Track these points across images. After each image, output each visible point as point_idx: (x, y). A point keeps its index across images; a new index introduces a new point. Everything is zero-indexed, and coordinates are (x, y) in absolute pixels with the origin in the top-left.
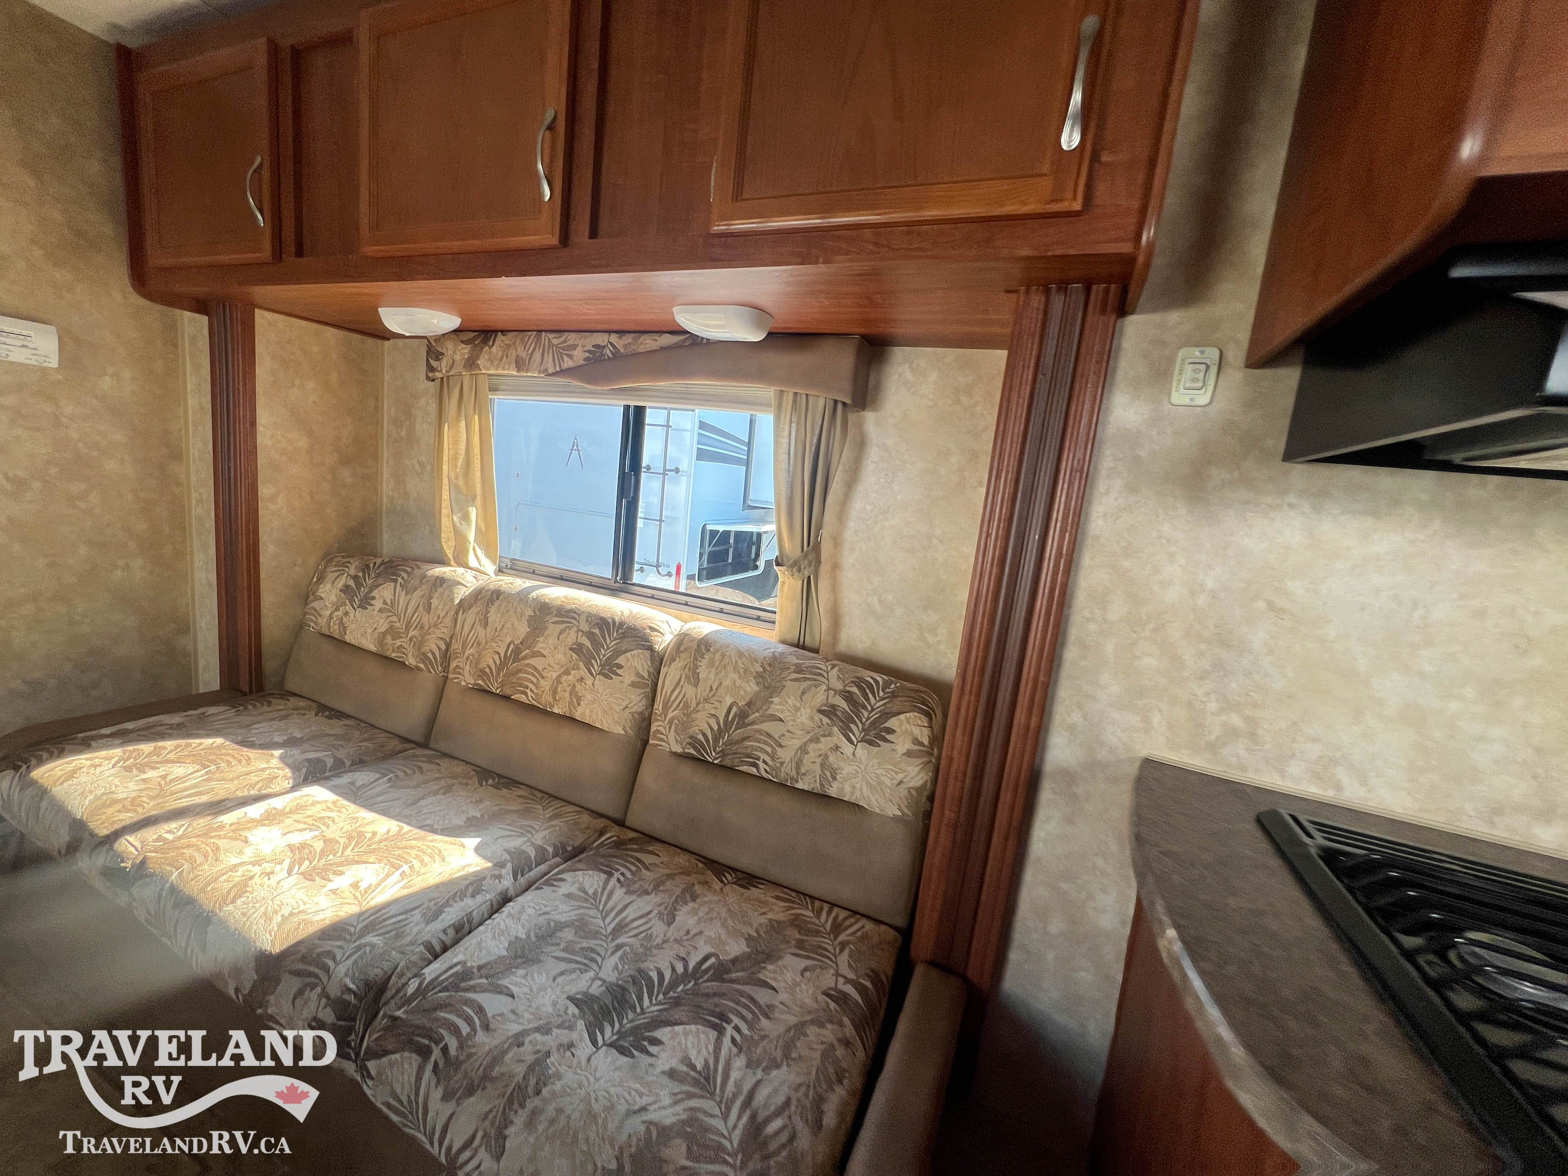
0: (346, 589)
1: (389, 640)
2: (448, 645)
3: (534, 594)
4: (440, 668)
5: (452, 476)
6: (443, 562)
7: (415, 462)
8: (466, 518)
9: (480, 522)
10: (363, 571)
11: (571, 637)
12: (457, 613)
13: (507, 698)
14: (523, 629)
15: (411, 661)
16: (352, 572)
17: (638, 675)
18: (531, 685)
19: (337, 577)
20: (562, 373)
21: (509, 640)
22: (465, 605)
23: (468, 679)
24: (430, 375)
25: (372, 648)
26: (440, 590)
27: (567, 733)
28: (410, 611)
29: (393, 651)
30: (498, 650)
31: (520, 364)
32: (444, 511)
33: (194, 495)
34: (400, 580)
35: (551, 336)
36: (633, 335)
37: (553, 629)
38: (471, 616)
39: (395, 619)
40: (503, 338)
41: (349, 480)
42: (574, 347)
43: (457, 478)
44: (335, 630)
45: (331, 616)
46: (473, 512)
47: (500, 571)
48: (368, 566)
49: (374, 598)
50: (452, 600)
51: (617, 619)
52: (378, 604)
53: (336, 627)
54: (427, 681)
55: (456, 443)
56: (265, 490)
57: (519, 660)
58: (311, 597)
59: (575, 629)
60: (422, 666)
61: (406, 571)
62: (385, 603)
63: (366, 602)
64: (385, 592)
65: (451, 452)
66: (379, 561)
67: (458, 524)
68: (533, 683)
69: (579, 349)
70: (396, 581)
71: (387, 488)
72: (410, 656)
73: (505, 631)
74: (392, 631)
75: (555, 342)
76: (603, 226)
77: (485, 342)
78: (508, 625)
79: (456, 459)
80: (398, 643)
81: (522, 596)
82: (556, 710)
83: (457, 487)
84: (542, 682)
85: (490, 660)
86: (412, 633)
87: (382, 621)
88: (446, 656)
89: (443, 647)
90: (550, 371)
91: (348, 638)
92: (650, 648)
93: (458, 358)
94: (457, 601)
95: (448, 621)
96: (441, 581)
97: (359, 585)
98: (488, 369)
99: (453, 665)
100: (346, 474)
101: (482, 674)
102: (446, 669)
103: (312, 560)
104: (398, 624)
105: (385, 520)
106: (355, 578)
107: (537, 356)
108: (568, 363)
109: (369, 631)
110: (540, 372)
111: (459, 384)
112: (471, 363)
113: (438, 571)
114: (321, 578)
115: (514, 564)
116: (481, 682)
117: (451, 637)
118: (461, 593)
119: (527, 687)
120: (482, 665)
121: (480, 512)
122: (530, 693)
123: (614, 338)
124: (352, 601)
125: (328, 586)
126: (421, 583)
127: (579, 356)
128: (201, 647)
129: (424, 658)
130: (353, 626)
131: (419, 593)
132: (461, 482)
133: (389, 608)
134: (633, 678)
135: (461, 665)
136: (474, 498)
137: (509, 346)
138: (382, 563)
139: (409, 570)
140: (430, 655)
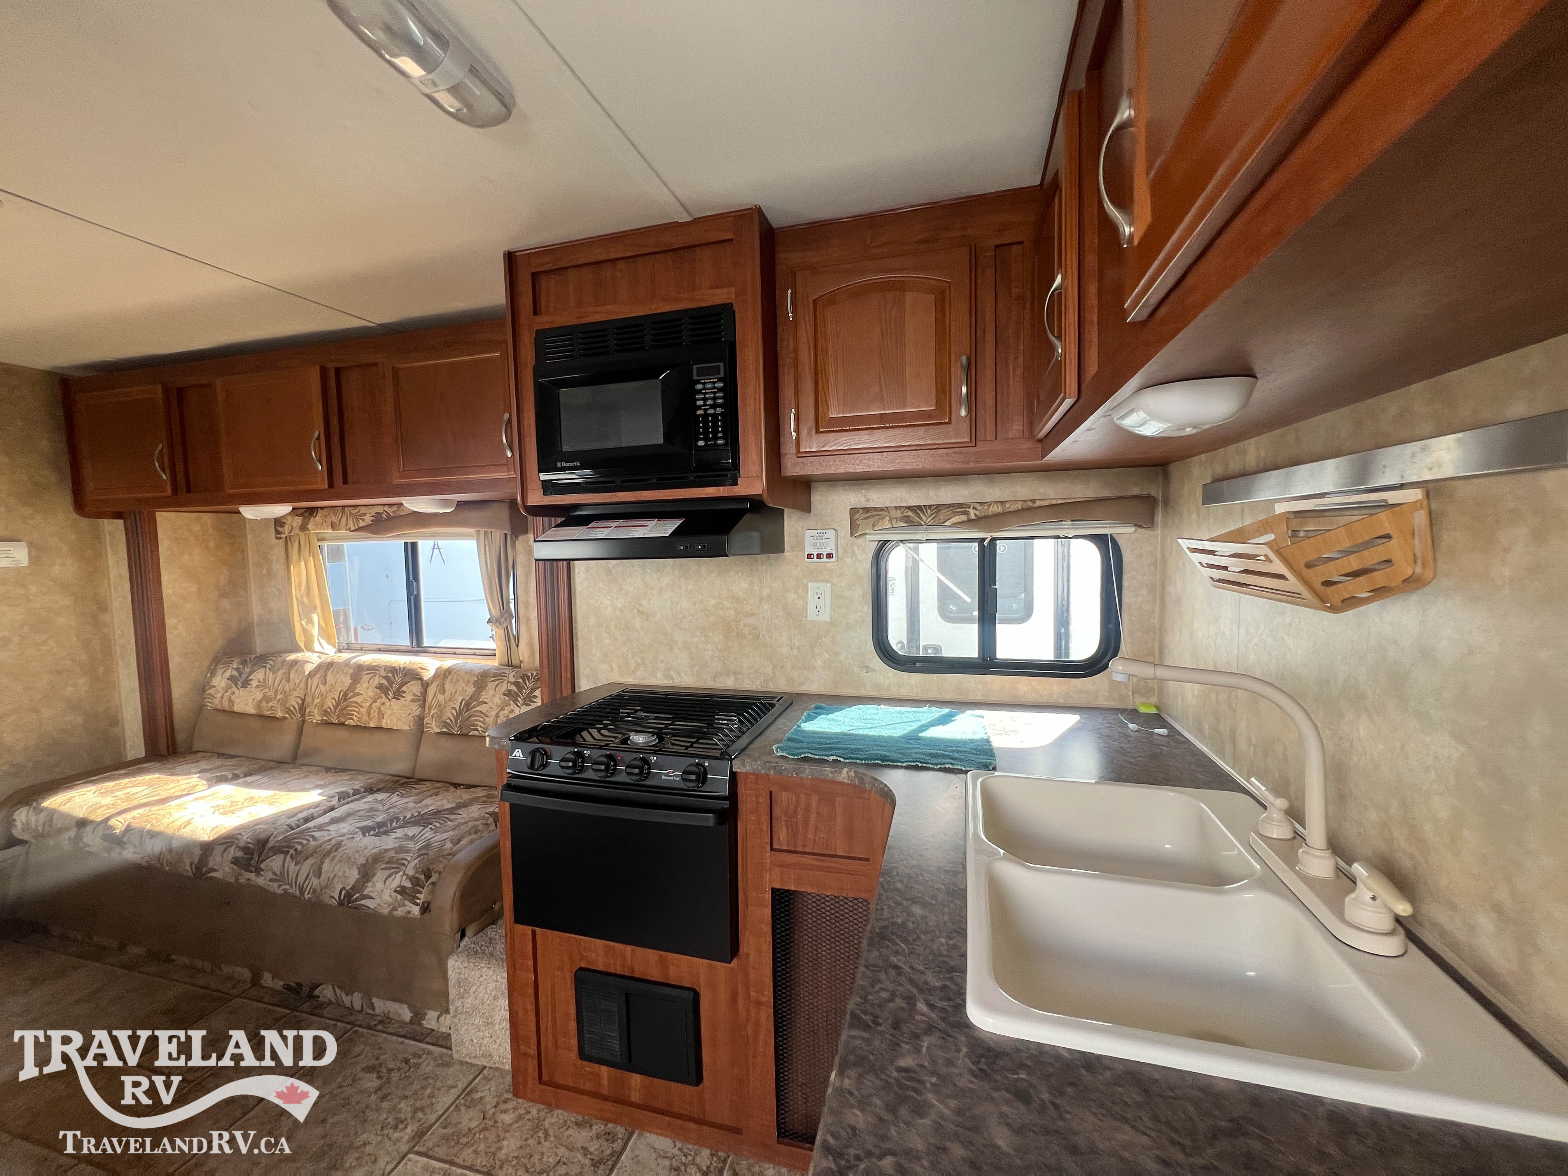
0: (232, 678)
1: (264, 704)
2: (303, 701)
3: (354, 661)
4: (299, 715)
5: (299, 596)
6: (298, 650)
7: (274, 589)
8: (310, 621)
9: (322, 623)
10: (242, 664)
11: (376, 681)
12: (307, 679)
13: (342, 724)
14: (348, 681)
15: (280, 714)
16: (235, 666)
17: (414, 695)
18: (355, 713)
19: (225, 671)
20: (359, 529)
21: (340, 689)
22: (312, 674)
23: (317, 718)
24: (278, 536)
25: (253, 712)
26: (295, 668)
27: (378, 737)
28: (276, 684)
29: (268, 711)
30: (334, 696)
31: (334, 526)
32: (296, 619)
33: (118, 632)
34: (268, 666)
35: (350, 509)
36: (396, 506)
37: (365, 678)
38: (316, 680)
39: (267, 690)
40: (322, 511)
41: (228, 607)
42: (365, 514)
43: (302, 598)
44: (226, 706)
45: (222, 697)
46: (315, 617)
47: (339, 651)
48: (246, 661)
49: (251, 680)
50: (304, 672)
51: (402, 666)
52: (254, 683)
53: (227, 703)
54: (292, 725)
55: (299, 575)
56: (169, 622)
57: (347, 700)
58: (207, 688)
59: (378, 676)
60: (287, 716)
61: (271, 660)
62: (259, 681)
63: (246, 684)
64: (259, 675)
65: (297, 582)
66: (253, 656)
67: (305, 626)
68: (356, 711)
69: (368, 515)
70: (265, 667)
71: (256, 608)
72: (279, 711)
73: (337, 684)
74: (267, 699)
75: (353, 512)
76: (350, 477)
77: (311, 514)
78: (339, 680)
79: (300, 585)
80: (270, 705)
81: (347, 663)
82: (372, 725)
83: (303, 603)
84: (361, 710)
85: (330, 704)
86: (279, 697)
87: (258, 693)
88: (302, 708)
89: (300, 702)
90: (352, 529)
91: (236, 708)
92: (421, 679)
93: (295, 525)
94: (307, 673)
95: (302, 685)
96: (295, 662)
97: (240, 674)
98: (315, 530)
99: (307, 711)
100: (226, 604)
101: (326, 713)
102: (303, 715)
103: (206, 664)
104: (269, 694)
105: (256, 630)
106: (237, 670)
107: (344, 520)
108: (362, 524)
109: (250, 701)
110: (346, 530)
111: (298, 540)
112: (303, 528)
113: (292, 657)
114: (213, 673)
115: (349, 646)
116: (325, 718)
117: (305, 696)
118: (309, 668)
119: (353, 715)
120: (325, 708)
121: (320, 615)
122: (355, 718)
123: (386, 508)
124: (236, 685)
125: (219, 678)
126: (283, 665)
127: (368, 519)
128: (128, 733)
129: (288, 711)
130: (238, 700)
131: (281, 672)
132: (305, 600)
133: (262, 685)
134: (412, 697)
135: (312, 710)
136: (315, 608)
137: (326, 516)
138: (256, 657)
139: (274, 658)
140: (292, 708)
